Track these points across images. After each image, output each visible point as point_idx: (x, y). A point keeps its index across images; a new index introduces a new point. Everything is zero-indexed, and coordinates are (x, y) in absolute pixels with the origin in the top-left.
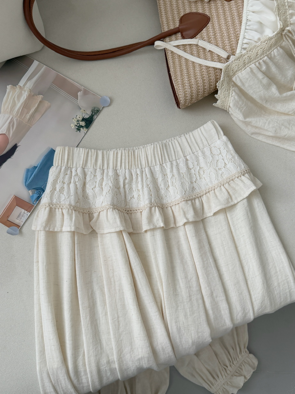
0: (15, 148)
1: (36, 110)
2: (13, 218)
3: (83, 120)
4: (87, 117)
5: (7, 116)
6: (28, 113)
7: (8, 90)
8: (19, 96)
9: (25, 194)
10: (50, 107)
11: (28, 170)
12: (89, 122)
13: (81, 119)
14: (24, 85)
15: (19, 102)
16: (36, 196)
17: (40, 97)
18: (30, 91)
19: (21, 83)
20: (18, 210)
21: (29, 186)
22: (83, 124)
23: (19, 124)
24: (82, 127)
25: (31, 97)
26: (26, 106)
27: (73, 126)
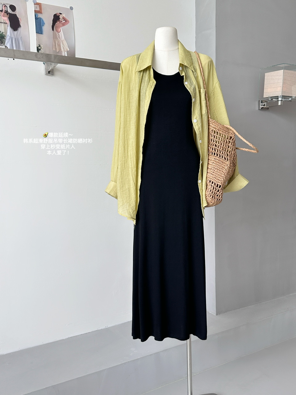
0: (53, 30)
1: (56, 45)
2: (38, 6)
3: (40, 49)
4: (40, 51)
5: (62, 39)
6: (57, 43)
7: (68, 48)
8: (64, 49)
9: (40, 16)
10: (53, 49)
11: (44, 24)
12: (38, 50)
13: (41, 49)
14: (65, 53)
15: (63, 46)
16: (36, 16)
17: (57, 51)
18: (62, 52)
19: (66, 53)
20: (38, 9)
21: (40, 18)
22: (39, 48)
23: (57, 38)
24: (39, 47)
25: (60, 49)
26: (59, 46)
27: (42, 46)
